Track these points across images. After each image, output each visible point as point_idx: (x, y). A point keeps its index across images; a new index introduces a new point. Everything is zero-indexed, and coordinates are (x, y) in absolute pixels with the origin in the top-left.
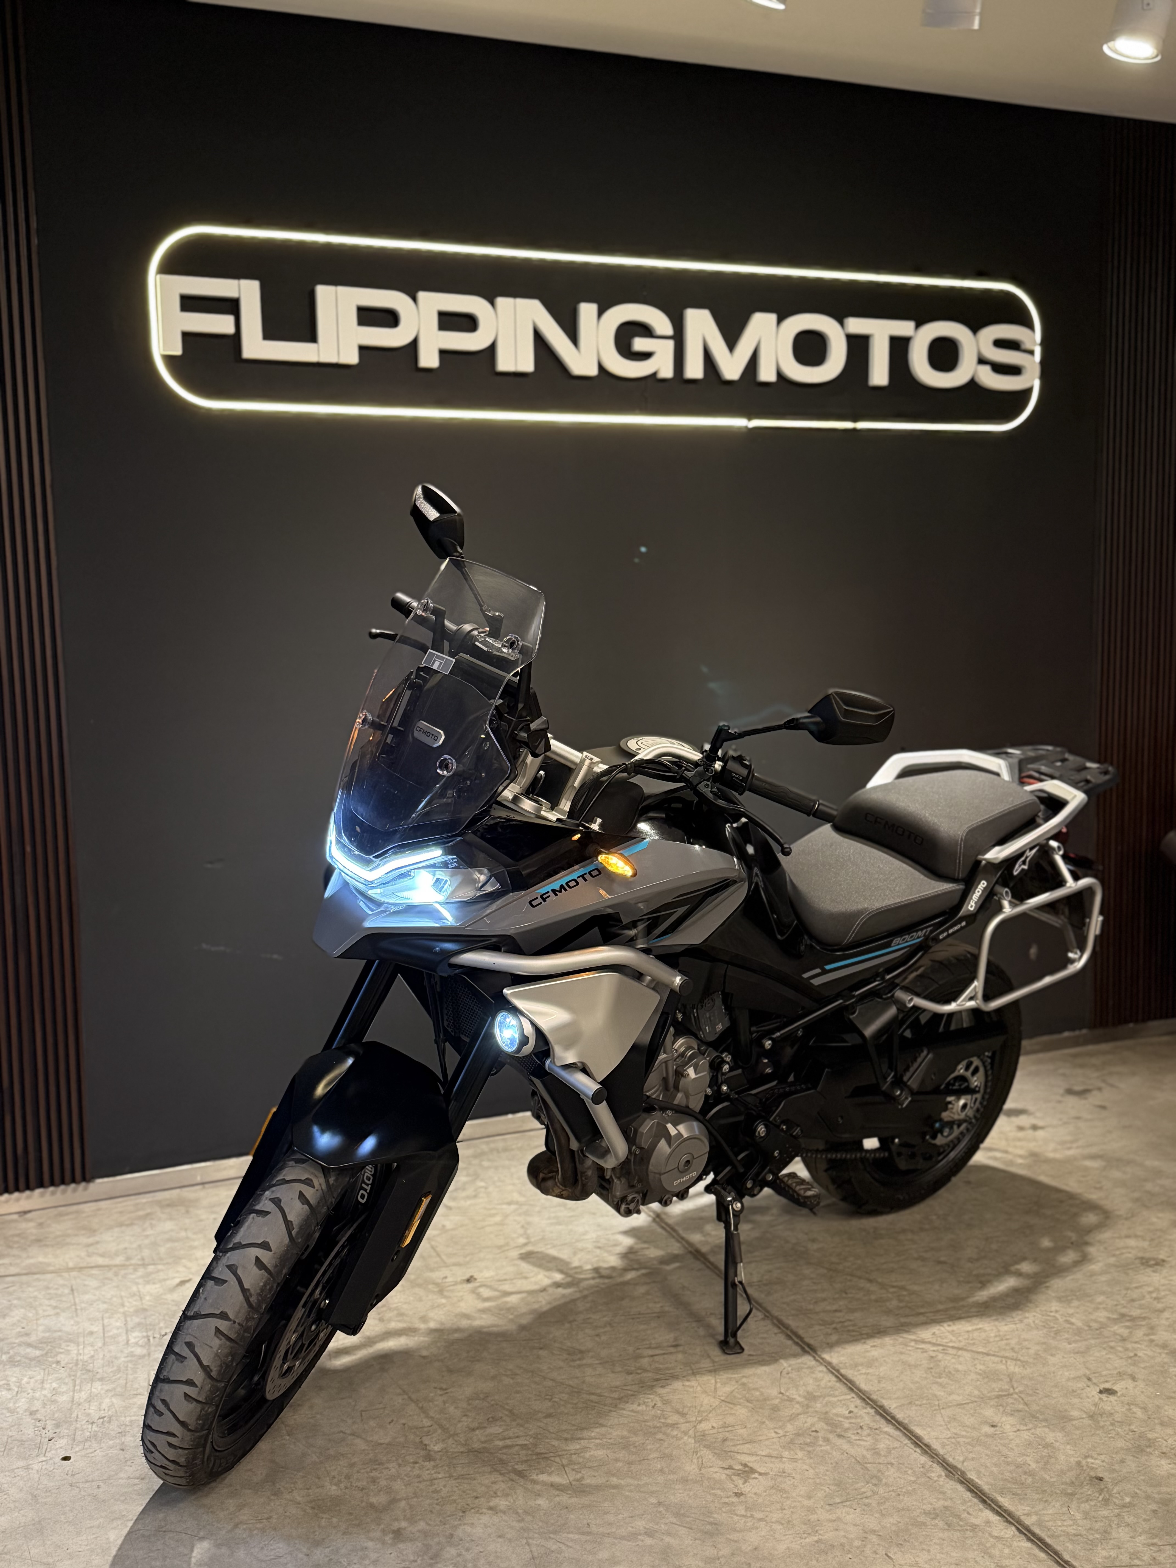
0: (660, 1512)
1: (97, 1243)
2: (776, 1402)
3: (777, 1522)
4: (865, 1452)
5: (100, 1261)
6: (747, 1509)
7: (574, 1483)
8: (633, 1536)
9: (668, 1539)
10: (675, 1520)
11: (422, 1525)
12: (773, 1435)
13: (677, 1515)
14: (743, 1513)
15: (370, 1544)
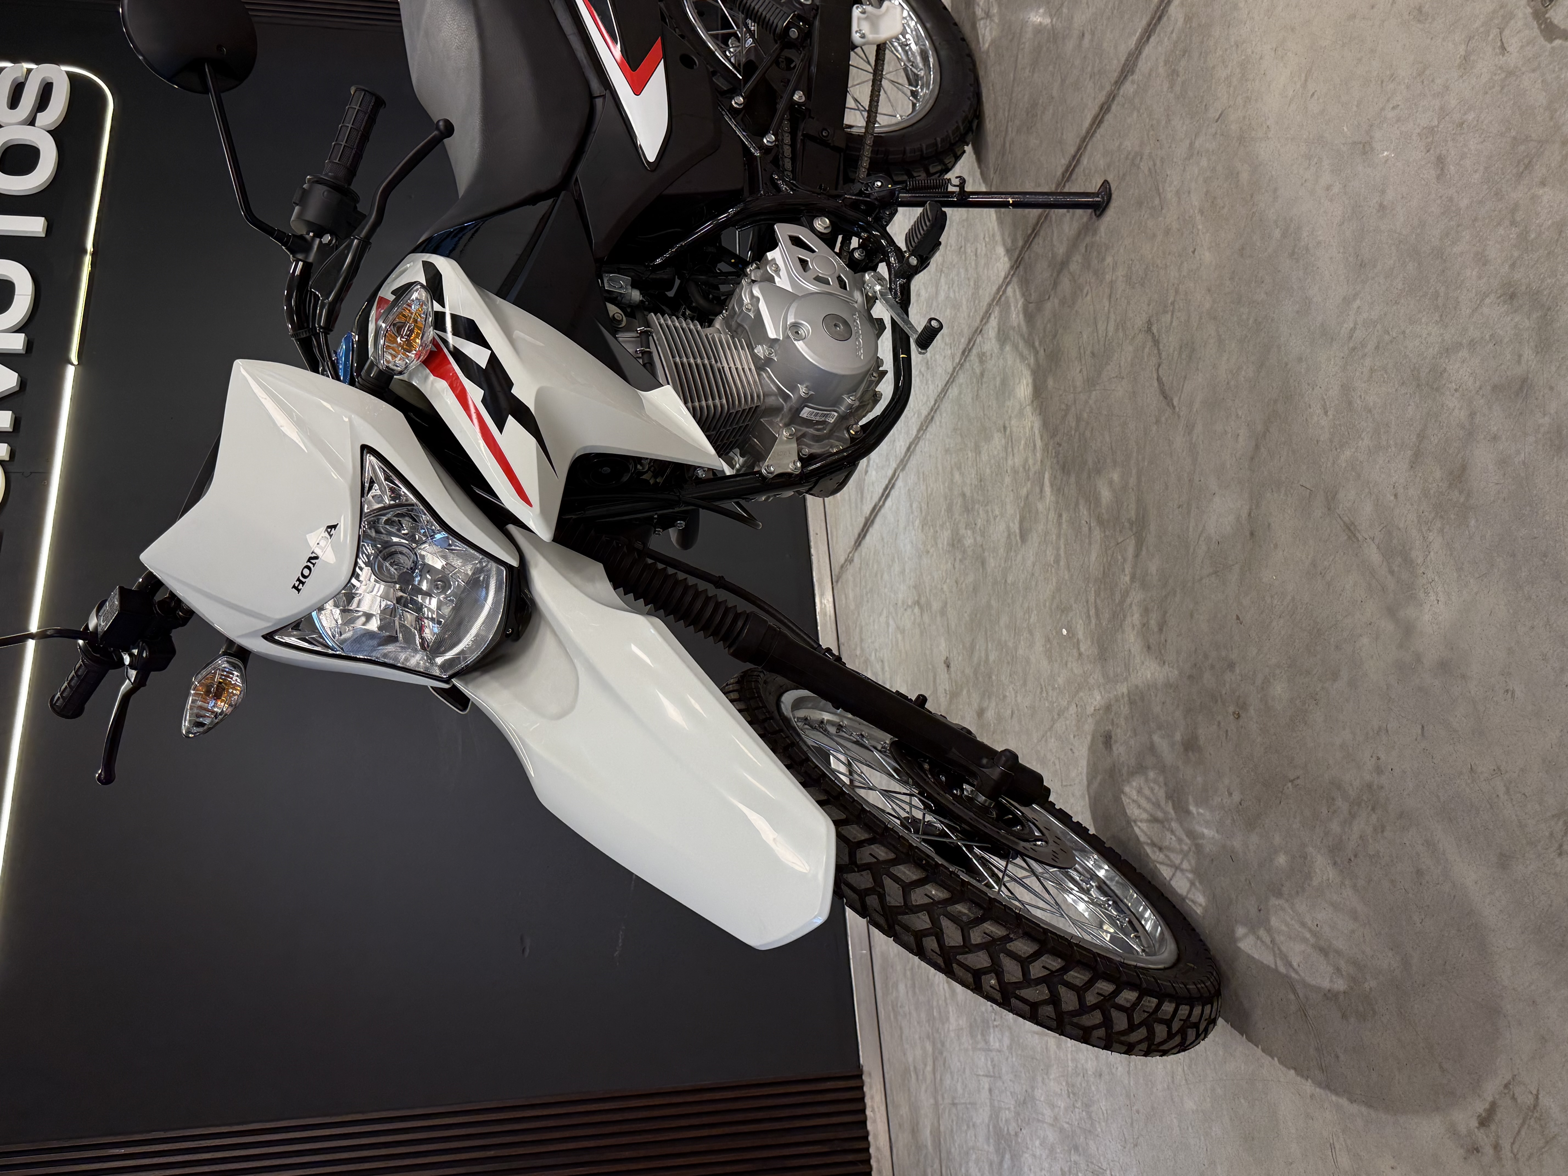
7: (1135, 529)
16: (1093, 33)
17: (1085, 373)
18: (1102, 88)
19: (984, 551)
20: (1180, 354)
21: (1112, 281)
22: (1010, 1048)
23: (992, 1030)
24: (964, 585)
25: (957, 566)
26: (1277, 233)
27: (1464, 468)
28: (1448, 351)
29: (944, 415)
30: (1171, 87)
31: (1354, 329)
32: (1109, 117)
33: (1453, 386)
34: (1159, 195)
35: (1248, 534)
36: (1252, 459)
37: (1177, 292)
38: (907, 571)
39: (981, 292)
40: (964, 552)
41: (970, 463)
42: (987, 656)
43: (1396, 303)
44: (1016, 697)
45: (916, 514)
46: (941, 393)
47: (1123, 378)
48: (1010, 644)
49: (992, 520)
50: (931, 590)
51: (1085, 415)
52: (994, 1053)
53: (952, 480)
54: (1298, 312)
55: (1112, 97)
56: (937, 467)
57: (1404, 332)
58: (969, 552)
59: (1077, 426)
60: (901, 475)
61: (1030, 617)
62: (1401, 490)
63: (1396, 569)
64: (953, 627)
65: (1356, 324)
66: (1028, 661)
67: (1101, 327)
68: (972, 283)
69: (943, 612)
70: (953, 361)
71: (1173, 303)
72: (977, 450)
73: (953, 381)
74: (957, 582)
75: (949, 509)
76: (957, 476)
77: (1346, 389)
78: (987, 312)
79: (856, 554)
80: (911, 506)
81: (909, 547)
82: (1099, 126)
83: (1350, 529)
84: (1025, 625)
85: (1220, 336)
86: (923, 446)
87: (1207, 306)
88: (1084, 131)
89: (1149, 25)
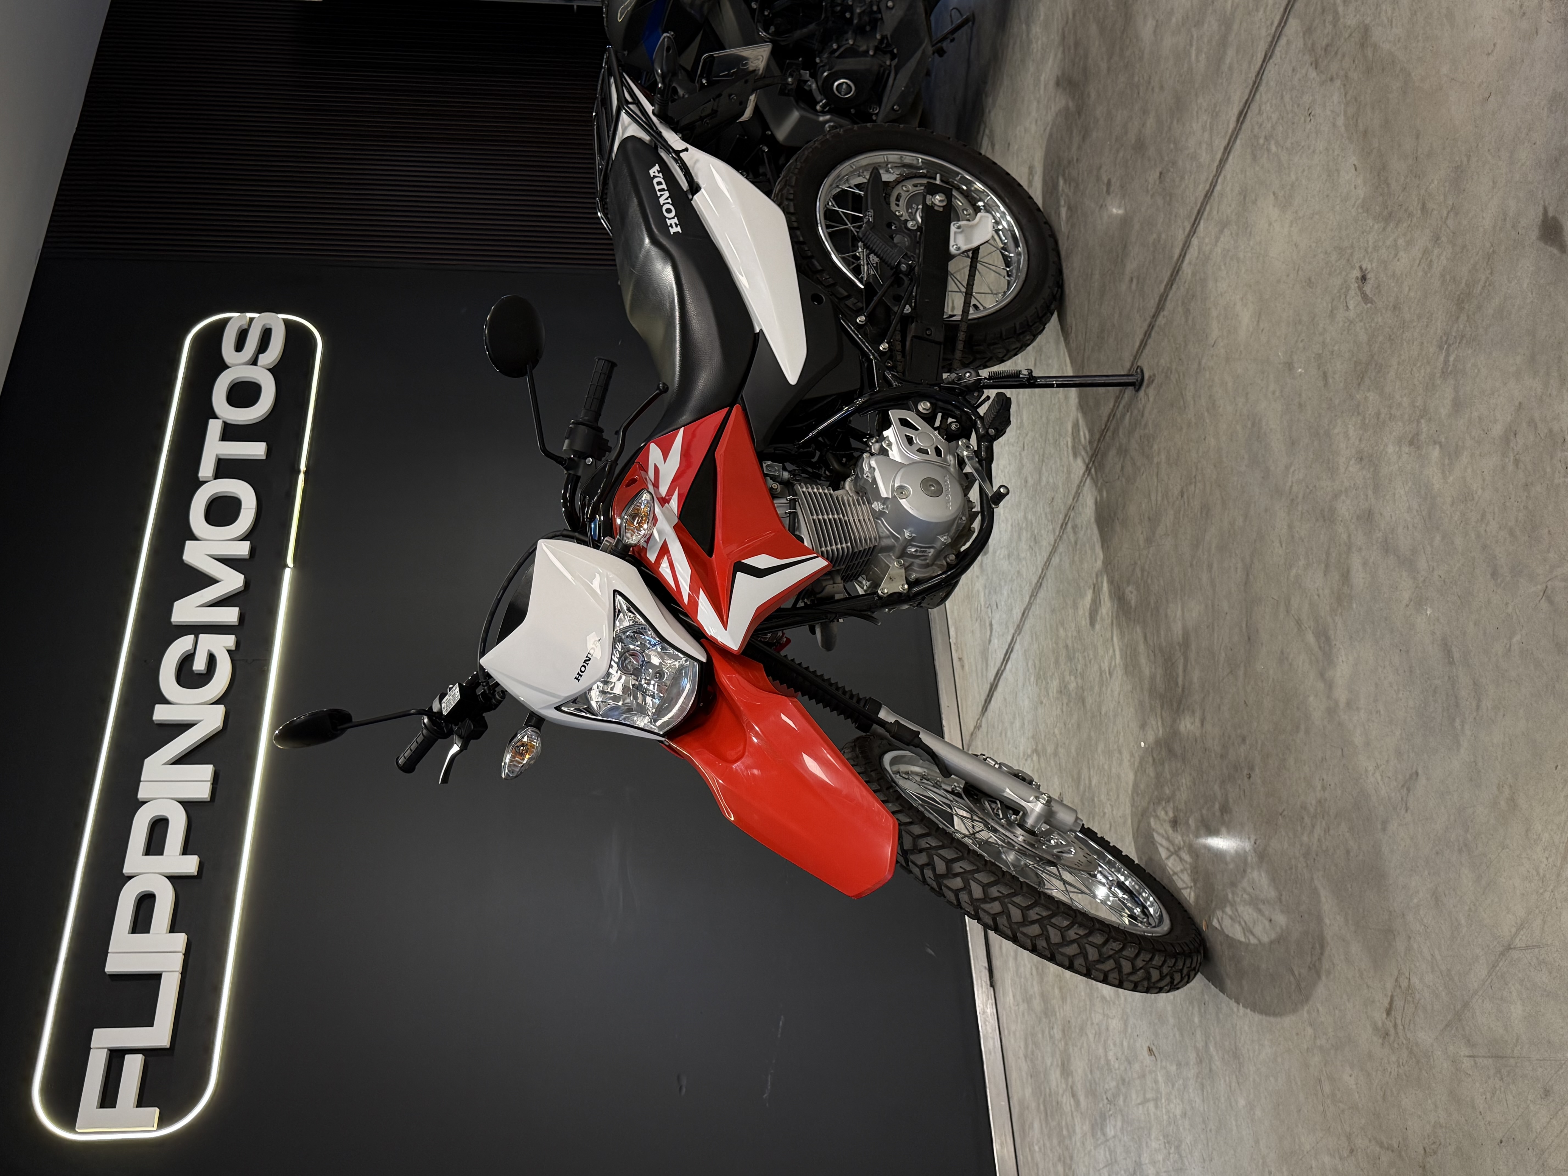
16: (1138, 279)
17: (1145, 533)
18: (1145, 320)
19: (1083, 691)
20: (1201, 513)
21: (1157, 463)
22: (1122, 1129)
23: (1108, 1121)
24: (1070, 726)
25: (1064, 709)
26: (1249, 424)
27: (1348, 571)
28: (1336, 496)
29: (1050, 580)
30: (1187, 321)
31: (1291, 487)
32: (1150, 341)
33: (1340, 519)
34: (1183, 398)
35: (1247, 638)
36: (1246, 584)
37: (1197, 469)
38: (1026, 723)
39: (1072, 476)
40: (1070, 695)
41: (1070, 618)
42: (1090, 781)
43: (1311, 467)
44: (1112, 810)
45: (1031, 670)
46: (1046, 563)
47: (1168, 535)
48: (1106, 767)
49: (1088, 663)
50: (1045, 736)
51: (1147, 567)
52: (1111, 1141)
53: (1058, 635)
54: (1263, 478)
55: (1151, 326)
56: (1046, 626)
57: (1315, 486)
58: (1073, 695)
59: (1142, 575)
60: (1018, 640)
61: (1119, 739)
62: (1321, 591)
63: (1322, 645)
64: (1064, 764)
65: (1292, 483)
66: (1119, 777)
67: (1153, 498)
68: (1065, 470)
69: (1056, 754)
70: (1054, 534)
71: (1195, 477)
72: (1075, 607)
73: (1055, 552)
74: (1065, 725)
75: (1057, 662)
76: (1062, 632)
77: (1290, 527)
78: (1077, 492)
79: (984, 720)
80: (1027, 665)
81: (1027, 702)
82: (1144, 347)
83: (1299, 623)
84: (1116, 747)
85: (1222, 498)
86: (1036, 610)
87: (1215, 477)
88: (1135, 350)
89: (1172, 275)
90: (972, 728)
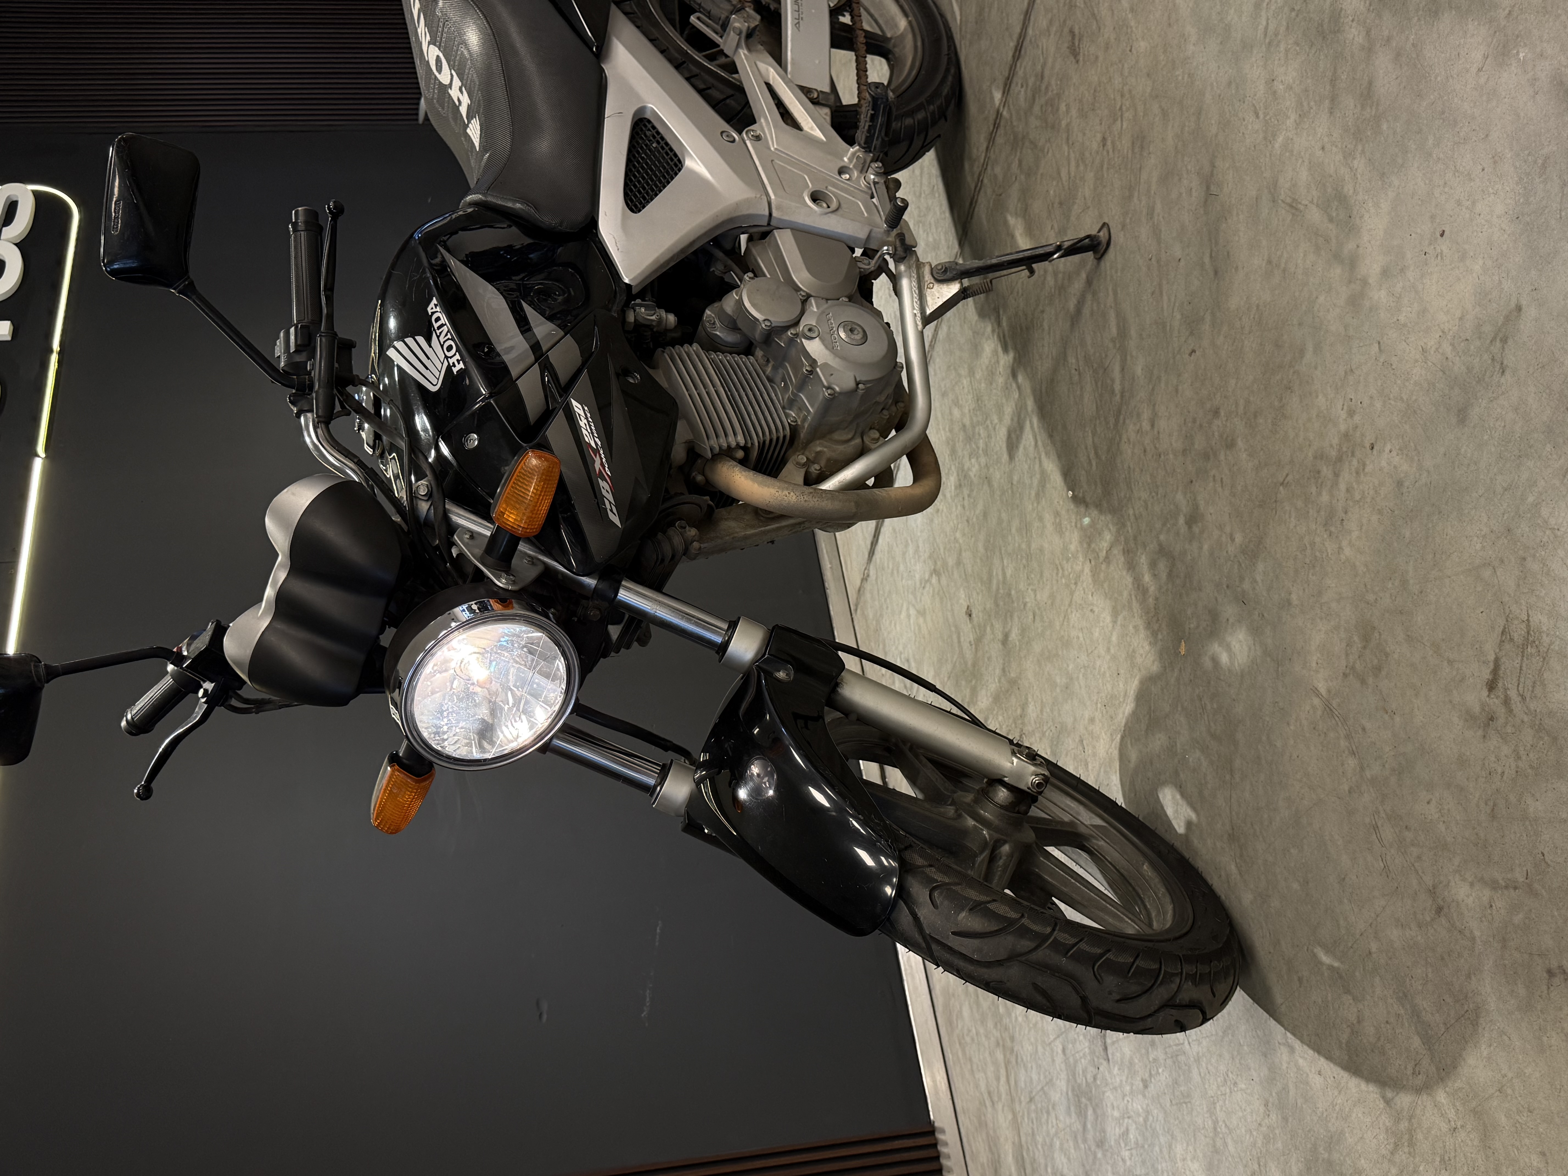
0: (1131, 219)
1: (989, 1093)
2: (1023, 177)
3: (1122, 74)
4: (1052, 36)
5: (1003, 1079)
6: (1115, 120)
7: (1118, 345)
8: (1156, 232)
9: (1154, 187)
10: (1136, 194)
11: (1179, 497)
12: (1050, 154)
13: (1130, 197)
14: (1119, 122)
15: (1206, 547)
19: (988, 469)
24: (974, 519)
25: (966, 503)
38: (921, 546)
41: (966, 391)
42: (1004, 574)
44: (1036, 596)
47: (1089, 206)
48: (1024, 546)
49: (992, 432)
50: (945, 549)
53: (951, 420)
58: (976, 480)
62: (1326, 141)
63: (1335, 214)
64: (970, 570)
66: (1041, 550)
69: (959, 563)
74: (968, 521)
77: (1270, 83)
79: (872, 567)
90: (858, 583)
